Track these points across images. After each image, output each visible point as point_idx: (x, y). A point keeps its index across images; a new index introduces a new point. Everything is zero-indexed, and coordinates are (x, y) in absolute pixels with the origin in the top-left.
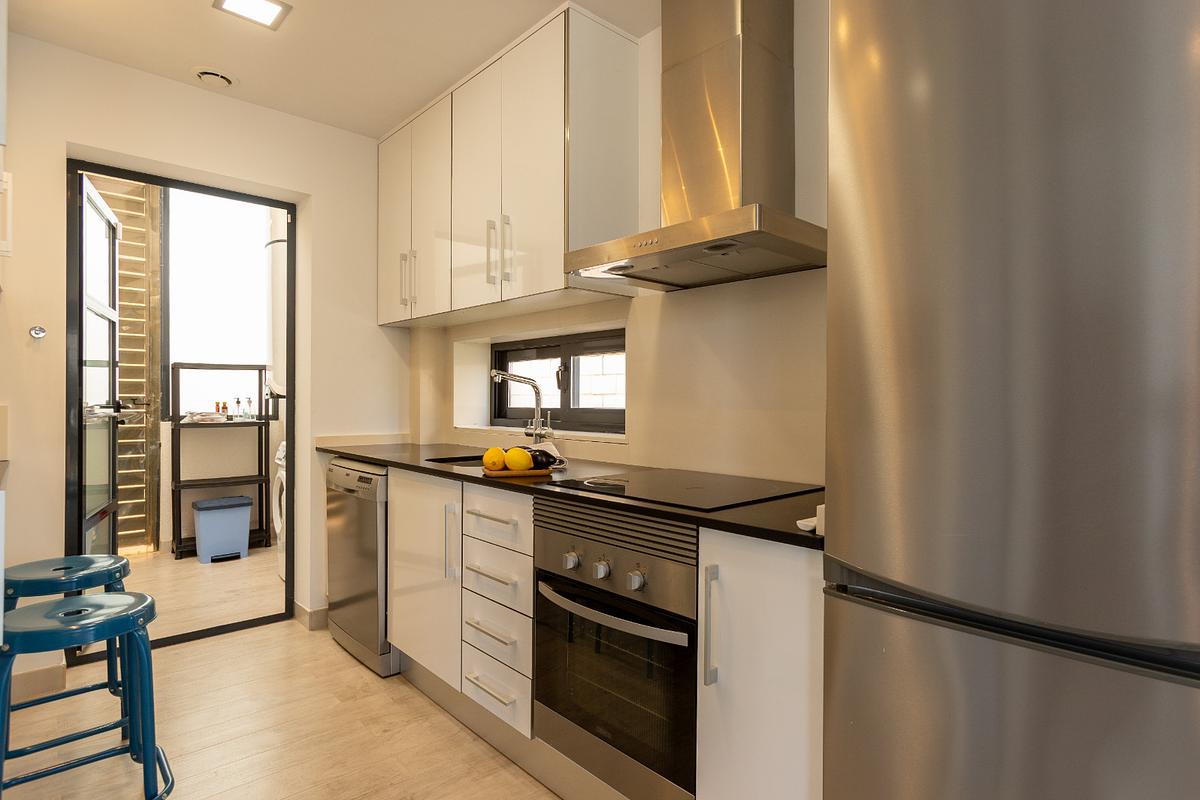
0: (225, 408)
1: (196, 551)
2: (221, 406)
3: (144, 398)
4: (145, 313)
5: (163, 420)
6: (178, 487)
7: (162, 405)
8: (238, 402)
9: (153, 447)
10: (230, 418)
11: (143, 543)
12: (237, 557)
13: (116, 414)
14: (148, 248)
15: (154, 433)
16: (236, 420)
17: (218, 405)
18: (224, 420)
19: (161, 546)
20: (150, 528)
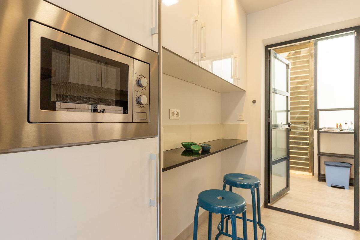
0: (340, 126)
1: (325, 180)
2: (339, 125)
3: (308, 122)
4: (309, 93)
5: (315, 129)
6: (320, 154)
7: (315, 124)
8: (346, 124)
9: (311, 139)
10: (342, 130)
11: (308, 171)
12: (343, 188)
13: (288, 127)
14: (310, 70)
15: (312, 134)
16: (345, 131)
17: (337, 125)
18: (339, 131)
19: (314, 174)
20: (311, 167)
